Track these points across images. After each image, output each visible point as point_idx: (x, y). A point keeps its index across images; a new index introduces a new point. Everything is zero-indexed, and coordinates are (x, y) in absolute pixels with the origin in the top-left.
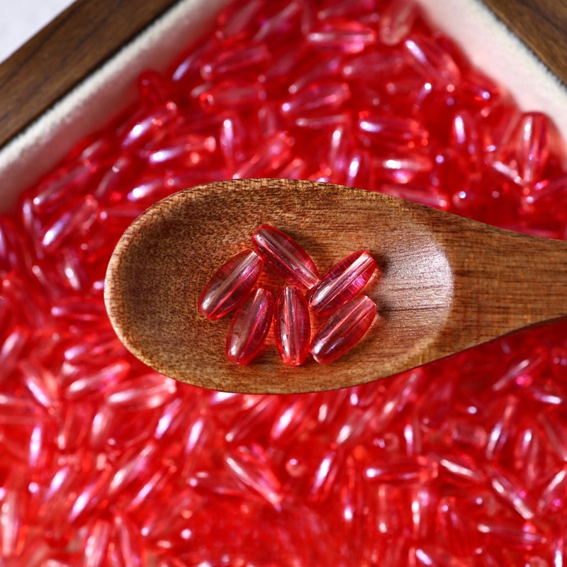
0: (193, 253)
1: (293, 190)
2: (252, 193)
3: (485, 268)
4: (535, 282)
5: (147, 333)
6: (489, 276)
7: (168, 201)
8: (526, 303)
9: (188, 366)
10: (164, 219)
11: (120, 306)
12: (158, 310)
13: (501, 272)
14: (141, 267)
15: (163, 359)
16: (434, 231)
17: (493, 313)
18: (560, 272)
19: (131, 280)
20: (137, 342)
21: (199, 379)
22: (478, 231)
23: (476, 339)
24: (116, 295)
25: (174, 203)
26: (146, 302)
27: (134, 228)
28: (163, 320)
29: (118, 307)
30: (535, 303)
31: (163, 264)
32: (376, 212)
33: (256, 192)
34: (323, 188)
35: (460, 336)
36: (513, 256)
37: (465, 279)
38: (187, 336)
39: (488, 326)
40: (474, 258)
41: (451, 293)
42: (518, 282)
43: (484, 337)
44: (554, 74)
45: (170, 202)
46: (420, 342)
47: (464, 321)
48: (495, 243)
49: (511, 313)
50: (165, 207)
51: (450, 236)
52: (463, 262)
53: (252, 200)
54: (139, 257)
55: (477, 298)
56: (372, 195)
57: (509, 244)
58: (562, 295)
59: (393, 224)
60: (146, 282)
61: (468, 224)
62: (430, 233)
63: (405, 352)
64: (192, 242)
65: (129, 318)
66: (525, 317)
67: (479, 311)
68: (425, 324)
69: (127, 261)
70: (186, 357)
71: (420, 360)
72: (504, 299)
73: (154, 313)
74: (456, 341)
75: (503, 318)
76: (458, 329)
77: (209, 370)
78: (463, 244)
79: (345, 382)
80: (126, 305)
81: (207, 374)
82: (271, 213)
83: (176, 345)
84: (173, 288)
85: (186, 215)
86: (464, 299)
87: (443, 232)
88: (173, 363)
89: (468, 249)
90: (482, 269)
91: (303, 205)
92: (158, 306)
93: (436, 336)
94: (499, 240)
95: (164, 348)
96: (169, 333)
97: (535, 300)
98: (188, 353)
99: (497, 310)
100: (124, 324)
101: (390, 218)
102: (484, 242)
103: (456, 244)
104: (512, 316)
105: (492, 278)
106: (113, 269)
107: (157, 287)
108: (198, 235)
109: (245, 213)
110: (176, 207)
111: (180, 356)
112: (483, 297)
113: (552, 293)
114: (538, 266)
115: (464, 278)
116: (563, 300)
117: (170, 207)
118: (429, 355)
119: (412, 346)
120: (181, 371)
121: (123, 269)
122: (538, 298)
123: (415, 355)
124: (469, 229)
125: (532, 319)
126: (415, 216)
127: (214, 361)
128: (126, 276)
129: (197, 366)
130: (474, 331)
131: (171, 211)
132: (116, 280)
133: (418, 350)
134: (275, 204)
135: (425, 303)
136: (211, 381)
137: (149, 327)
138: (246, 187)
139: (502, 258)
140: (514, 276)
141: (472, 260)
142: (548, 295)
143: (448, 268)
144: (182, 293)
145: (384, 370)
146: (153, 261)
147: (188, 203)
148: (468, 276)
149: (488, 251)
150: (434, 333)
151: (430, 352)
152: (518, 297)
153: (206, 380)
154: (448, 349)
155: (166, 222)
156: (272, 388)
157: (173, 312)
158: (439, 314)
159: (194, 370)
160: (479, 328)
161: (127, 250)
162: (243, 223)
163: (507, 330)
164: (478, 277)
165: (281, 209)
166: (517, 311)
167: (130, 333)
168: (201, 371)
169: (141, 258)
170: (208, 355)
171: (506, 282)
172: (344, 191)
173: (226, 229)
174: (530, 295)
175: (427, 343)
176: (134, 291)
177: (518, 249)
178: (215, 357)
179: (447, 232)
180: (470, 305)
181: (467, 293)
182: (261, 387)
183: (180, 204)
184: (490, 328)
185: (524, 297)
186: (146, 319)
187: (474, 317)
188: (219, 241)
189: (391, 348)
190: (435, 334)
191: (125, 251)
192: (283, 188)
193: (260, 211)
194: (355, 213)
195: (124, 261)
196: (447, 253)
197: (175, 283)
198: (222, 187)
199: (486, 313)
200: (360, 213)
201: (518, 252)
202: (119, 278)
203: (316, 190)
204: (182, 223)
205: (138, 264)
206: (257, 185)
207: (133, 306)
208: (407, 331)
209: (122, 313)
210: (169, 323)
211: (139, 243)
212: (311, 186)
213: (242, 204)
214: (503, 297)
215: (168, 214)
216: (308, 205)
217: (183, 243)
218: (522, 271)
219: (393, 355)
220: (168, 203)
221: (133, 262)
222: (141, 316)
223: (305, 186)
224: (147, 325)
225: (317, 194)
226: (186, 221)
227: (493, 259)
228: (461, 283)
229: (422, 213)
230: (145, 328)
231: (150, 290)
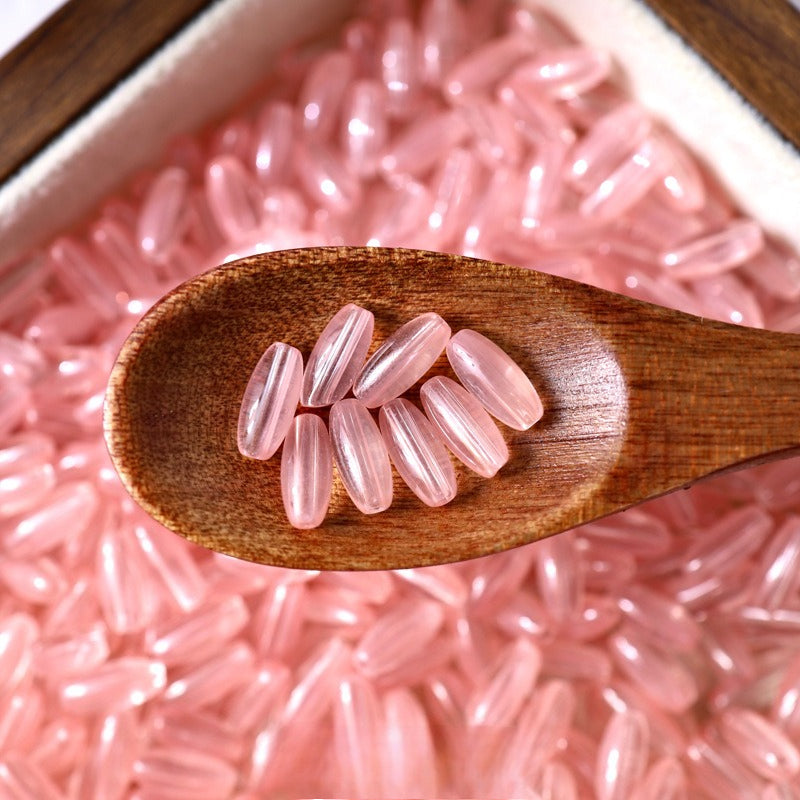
0: (237, 359)
1: (385, 264)
2: (325, 268)
3: (675, 376)
4: (750, 396)
5: (169, 480)
6: (682, 388)
7: (198, 283)
8: (738, 428)
9: (232, 531)
10: (193, 310)
11: (127, 441)
12: (185, 446)
13: (698, 382)
14: (158, 381)
15: (193, 520)
16: (597, 322)
17: (689, 443)
18: (787, 380)
19: (143, 402)
20: (153, 494)
21: (249, 550)
22: (665, 321)
23: (663, 483)
24: (121, 425)
25: (207, 285)
26: (168, 435)
27: (148, 323)
28: (193, 461)
29: (125, 443)
30: (750, 428)
31: (193, 377)
32: (512, 295)
33: (331, 267)
34: (430, 259)
35: (638, 479)
36: (717, 357)
37: (646, 394)
38: (229, 484)
39: (681, 463)
40: (659, 362)
41: (625, 415)
42: (725, 396)
43: (676, 480)
44: (753, 106)
45: (202, 284)
46: (579, 489)
47: (645, 456)
48: (689, 339)
49: (715, 444)
50: (193, 291)
51: (623, 329)
52: (643, 368)
53: (325, 280)
54: (155, 368)
55: (664, 421)
56: (505, 270)
57: (710, 339)
58: (790, 414)
59: (536, 313)
60: (167, 405)
61: (649, 311)
62: (592, 326)
63: (556, 505)
64: (235, 344)
65: (141, 459)
66: (737, 448)
67: (667, 441)
68: (587, 461)
69: (137, 373)
70: (228, 517)
71: (580, 516)
72: (705, 422)
73: (180, 451)
74: (634, 487)
75: (704, 451)
76: (636, 468)
77: (263, 535)
78: (642, 340)
79: (468, 550)
80: (136, 439)
81: (260, 541)
82: (354, 299)
83: (213, 498)
84: (207, 413)
85: (225, 303)
86: (645, 424)
87: (612, 323)
88: (209, 526)
89: (649, 349)
90: (670, 378)
91: (401, 286)
92: (186, 440)
93: (603, 480)
94: (696, 334)
95: (194, 504)
96: (202, 481)
97: (751, 423)
98: (231, 511)
99: (694, 439)
100: (133, 469)
101: (533, 305)
102: (674, 337)
103: (632, 341)
104: (717, 448)
105: (685, 391)
106: (116, 386)
107: (183, 411)
108: (245, 333)
109: (314, 300)
110: (210, 292)
111: (219, 515)
112: (672, 421)
113: (776, 411)
114: (754, 372)
115: (644, 392)
116: (792, 423)
117: (201, 292)
118: (593, 508)
119: (568, 495)
120: (219, 538)
121: (131, 386)
122: (755, 420)
123: (572, 509)
124: (651, 319)
125: (746, 451)
126: (569, 300)
127: (271, 522)
128: (136, 395)
129: (244, 529)
130: (661, 472)
131: (202, 298)
132: (121, 402)
133: (576, 502)
134: (360, 285)
135: (586, 430)
136: (265, 552)
137: (171, 472)
138: (315, 259)
139: (700, 361)
140: (718, 388)
141: (656, 365)
142: (769, 415)
143: (620, 378)
144: (221, 420)
145: (526, 531)
146: (176, 373)
147: (229, 285)
148: (650, 389)
149: (678, 350)
150: (601, 475)
151: (594, 504)
152: (725, 419)
153: (258, 550)
154: (621, 499)
155: (195, 314)
156: (358, 562)
157: (208, 449)
158: (607, 447)
159: (241, 536)
160: (667, 466)
161: (136, 356)
162: (312, 314)
163: (709, 469)
164: (663, 390)
165: (369, 292)
166: (724, 439)
167: (143, 481)
168: (250, 537)
169: (158, 369)
170: (261, 514)
171: (707, 396)
172: (462, 264)
173: (286, 323)
174: (744, 416)
175: (590, 490)
176: (149, 419)
177: (724, 346)
178: (271, 516)
179: (618, 323)
180: (654, 432)
181: (649, 414)
182: (343, 560)
183: (216, 287)
184: (684, 467)
185: (734, 419)
186: (165, 461)
187: (660, 449)
189: (536, 499)
190: (602, 477)
191: (134, 358)
192: (372, 260)
193: (338, 296)
194: (480, 297)
195: (133, 373)
196: (618, 356)
197: (211, 406)
198: (280, 260)
199: (678, 443)
200: (488, 296)
201: (724, 351)
202: (126, 399)
203: (420, 264)
204: (219, 315)
205: (154, 378)
206: (333, 257)
207: (146, 440)
208: (559, 473)
209: (131, 452)
210: (202, 466)
211: (156, 347)
212: (413, 256)
213: (310, 286)
214: (702, 419)
215: (198, 302)
216: (408, 286)
217: (221, 345)
218: (731, 379)
219: (539, 510)
220: (198, 286)
221: (146, 375)
222: (160, 455)
223: (404, 257)
224: (169, 469)
225: (422, 270)
226: (226, 312)
227: (687, 363)
228: (640, 400)
229: (579, 295)
230: (166, 473)
231: (173, 416)
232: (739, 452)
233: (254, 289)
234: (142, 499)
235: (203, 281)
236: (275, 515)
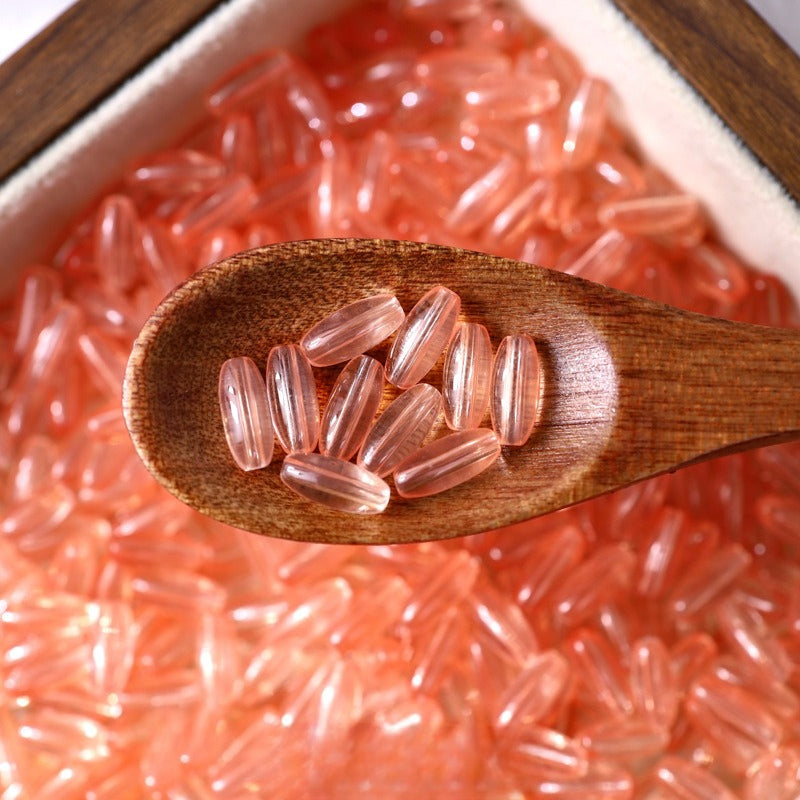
0: (249, 343)
1: (391, 255)
2: (334, 259)
3: (663, 366)
4: (733, 386)
5: (184, 456)
6: (668, 377)
7: (214, 270)
8: (721, 416)
9: (242, 504)
10: (209, 296)
11: (145, 418)
12: (199, 424)
13: (685, 372)
14: (176, 363)
15: (206, 493)
16: (590, 314)
17: (674, 430)
18: (768, 372)
19: (160, 382)
20: (168, 469)
21: (257, 522)
22: (654, 315)
23: (650, 467)
24: (139, 402)
25: (222, 273)
26: (183, 413)
27: (166, 308)
28: (206, 438)
29: (143, 420)
30: (732, 416)
31: (207, 359)
32: (510, 287)
33: (340, 257)
34: (434, 252)
35: (626, 463)
36: (703, 349)
37: (635, 383)
39: (667, 448)
40: (648, 352)
41: (616, 402)
42: (709, 386)
43: (662, 465)
45: (217, 272)
46: (570, 471)
47: (633, 442)
48: (677, 332)
49: (699, 430)
50: (209, 278)
51: (614, 321)
52: (632, 358)
53: (334, 269)
54: (172, 350)
55: (652, 408)
56: (503, 263)
57: (695, 332)
58: (770, 404)
59: (533, 304)
60: (182, 385)
61: (639, 305)
62: (585, 317)
63: (549, 486)
64: (248, 329)
66: (720, 435)
67: (654, 428)
68: (579, 445)
69: (155, 354)
70: (239, 491)
71: (571, 496)
72: (690, 410)
73: (194, 429)
74: (621, 470)
75: (689, 438)
76: (624, 452)
77: (271, 509)
78: (632, 332)
79: (464, 527)
80: (153, 417)
81: (269, 515)
82: (361, 288)
83: (224, 474)
85: (239, 289)
86: (632, 411)
87: (604, 315)
88: (220, 500)
89: (639, 340)
90: (658, 368)
92: (200, 418)
93: (593, 463)
94: (683, 327)
95: (207, 479)
96: (214, 457)
97: (734, 412)
98: (242, 486)
99: (680, 426)
100: (150, 444)
101: (530, 296)
102: (662, 329)
103: (622, 332)
104: (701, 435)
105: (673, 380)
106: (135, 366)
107: (198, 391)
108: (257, 319)
109: (323, 288)
110: (225, 278)
111: (230, 490)
112: (660, 408)
113: (757, 401)
114: (738, 363)
115: (634, 380)
116: (773, 412)
117: (217, 278)
118: (584, 489)
119: (560, 477)
120: (230, 511)
121: (149, 366)
122: (738, 409)
123: (564, 490)
124: (641, 312)
125: (729, 439)
126: (564, 293)
128: (154, 376)
129: (254, 503)
130: (647, 456)
131: (218, 284)
132: (140, 381)
133: (568, 483)
134: (367, 275)
135: (578, 416)
136: (273, 525)
137: (185, 448)
138: (324, 250)
139: (686, 352)
140: (703, 378)
141: (645, 355)
142: (751, 405)
143: (610, 367)
145: (519, 510)
146: (191, 355)
147: (243, 272)
148: (639, 378)
149: (666, 342)
150: (591, 458)
151: (584, 485)
152: (709, 408)
153: (266, 524)
154: (609, 481)
155: (210, 299)
156: (360, 536)
158: (597, 431)
159: (250, 510)
160: (654, 451)
161: (155, 338)
162: (321, 301)
163: (694, 454)
164: (652, 379)
165: (375, 281)
166: (707, 427)
167: (159, 456)
168: (260, 511)
169: (175, 351)
170: (269, 490)
171: (692, 386)
172: (464, 257)
173: (296, 309)
174: (727, 404)
175: (580, 473)
176: (165, 397)
177: (709, 339)
178: (279, 492)
179: (610, 315)
180: (642, 419)
181: (638, 401)
182: (347, 534)
183: (230, 275)
184: (670, 451)
185: (717, 407)
186: (181, 437)
187: (647, 435)
188: (286, 328)
189: (529, 480)
190: (592, 460)
191: (152, 340)
192: (378, 252)
193: (345, 285)
194: (480, 287)
195: (151, 354)
196: (609, 346)
198: (291, 250)
199: (665, 429)
200: (487, 288)
201: (710, 343)
202: (145, 379)
203: (424, 256)
204: (233, 301)
205: (171, 359)
206: (341, 248)
207: (163, 418)
208: (552, 455)
209: (148, 429)
210: (214, 443)
211: (173, 329)
212: (417, 249)
213: (319, 275)
214: (687, 407)
215: (214, 288)
216: (412, 276)
217: (235, 329)
218: (716, 371)
219: (532, 490)
220: (214, 273)
221: (164, 356)
222: (175, 433)
223: (409, 250)
224: (184, 445)
225: (426, 262)
226: (240, 298)
227: (674, 354)
228: (629, 388)
229: (573, 288)
230: (181, 449)
231: (188, 396)
232: (722, 439)
233: (267, 277)
234: (158, 474)
235: (219, 269)
236: (283, 490)
